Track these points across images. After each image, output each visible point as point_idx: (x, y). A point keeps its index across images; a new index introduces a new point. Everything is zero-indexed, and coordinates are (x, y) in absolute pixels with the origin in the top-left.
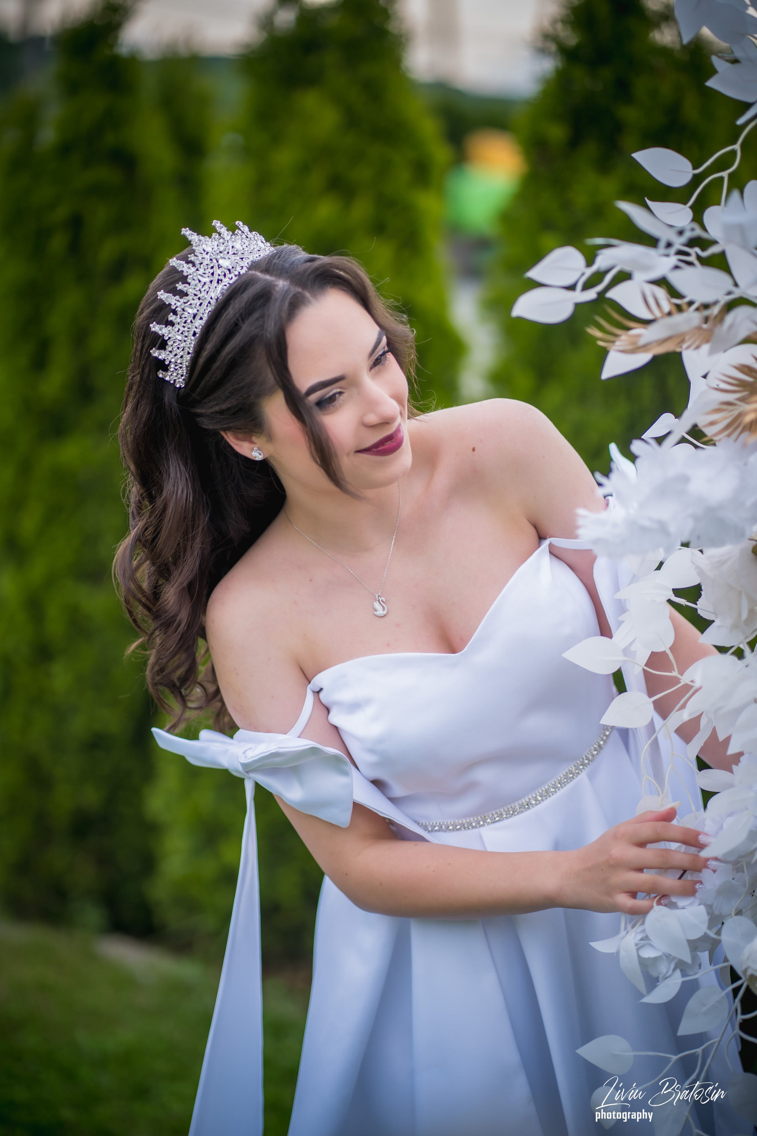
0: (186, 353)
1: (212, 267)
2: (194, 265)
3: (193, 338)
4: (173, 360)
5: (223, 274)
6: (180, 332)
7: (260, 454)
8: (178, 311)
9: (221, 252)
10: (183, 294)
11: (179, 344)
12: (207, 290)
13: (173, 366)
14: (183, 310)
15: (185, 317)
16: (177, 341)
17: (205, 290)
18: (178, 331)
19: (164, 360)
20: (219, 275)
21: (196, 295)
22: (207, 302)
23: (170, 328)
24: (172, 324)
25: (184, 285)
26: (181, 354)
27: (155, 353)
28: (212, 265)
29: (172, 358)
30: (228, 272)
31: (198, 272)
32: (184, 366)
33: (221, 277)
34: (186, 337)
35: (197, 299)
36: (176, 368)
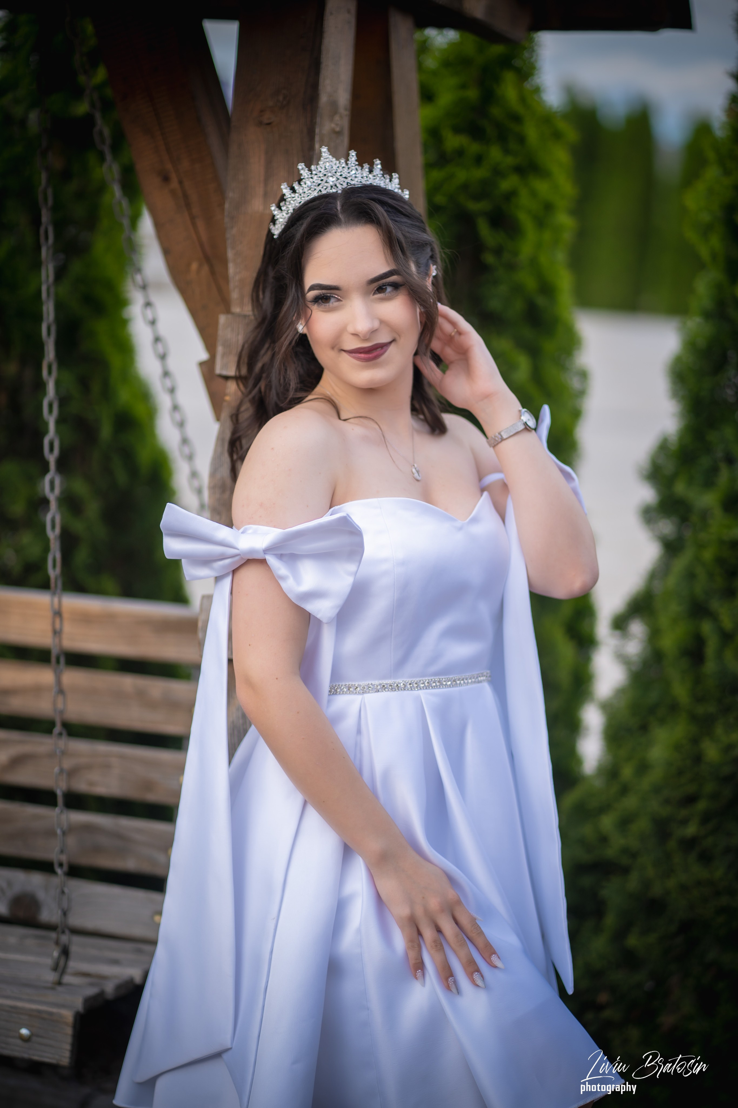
1: (322, 180)
2: (312, 173)
5: (326, 187)
6: (283, 217)
8: (287, 201)
10: (293, 190)
12: (309, 194)
14: (290, 200)
15: (289, 208)
16: (281, 222)
17: (307, 194)
20: (322, 187)
22: (301, 201)
24: (281, 210)
25: (298, 185)
28: (322, 178)
30: (330, 188)
33: (323, 189)
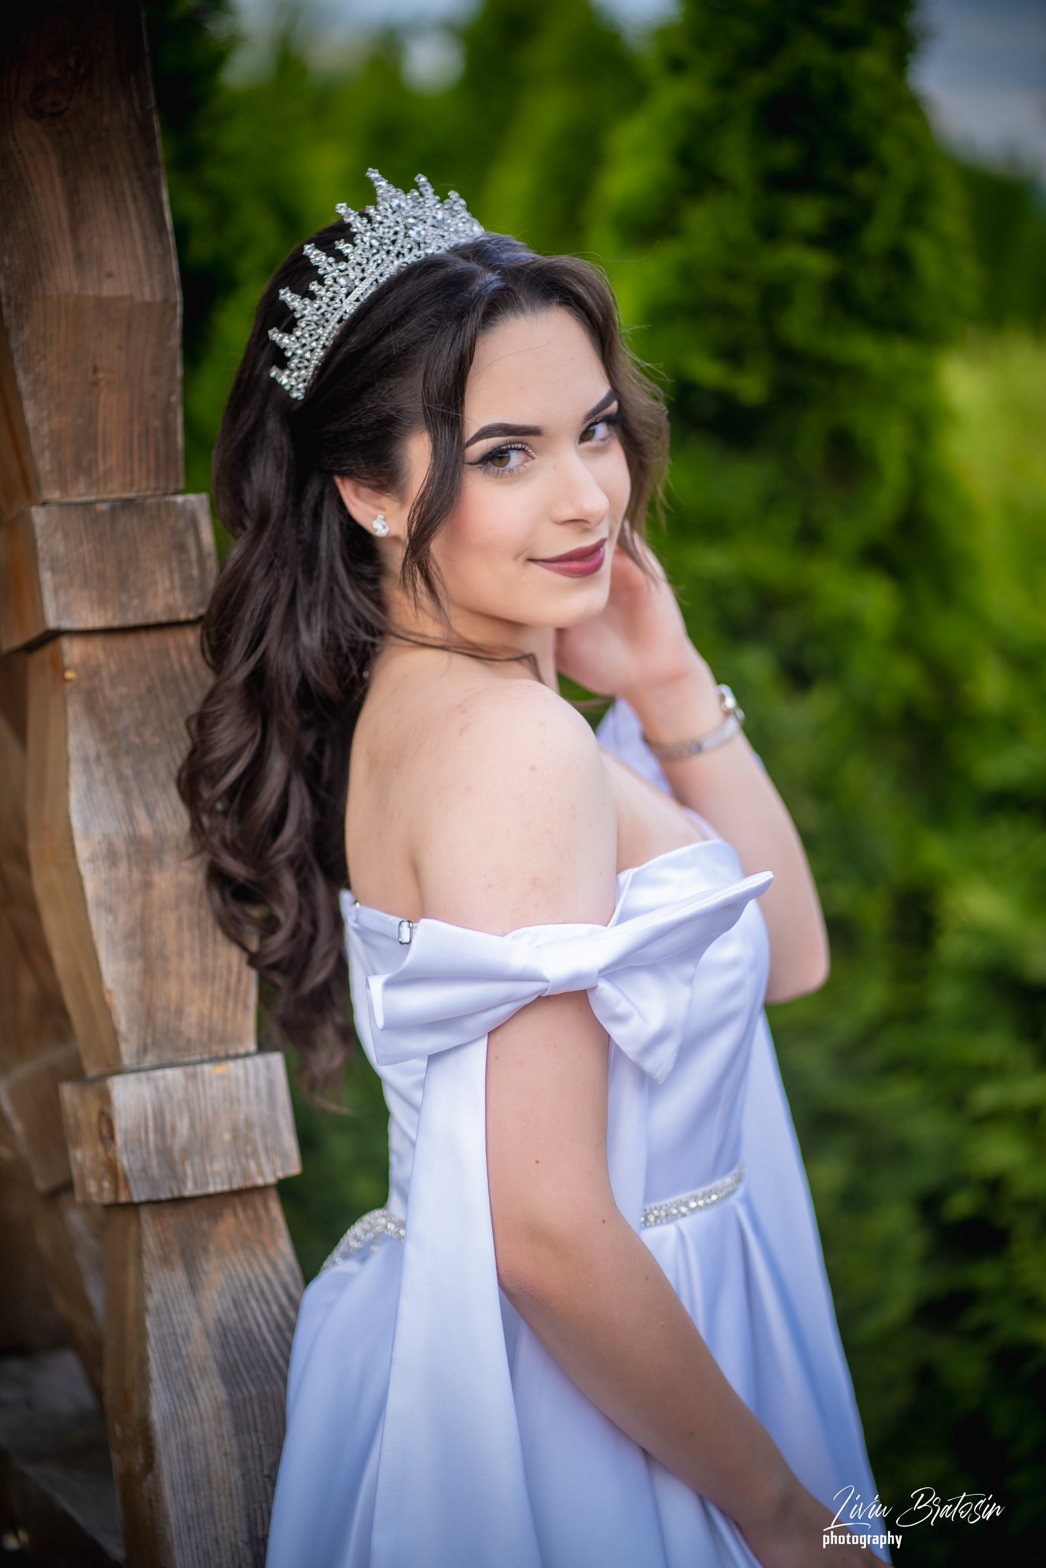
0: (320, 346)
1: (396, 233)
2: (370, 221)
3: (337, 326)
4: (299, 352)
5: (409, 246)
6: (322, 311)
7: (384, 527)
8: (326, 280)
9: (415, 218)
10: (341, 257)
11: (313, 330)
12: (379, 261)
13: (296, 361)
14: (335, 281)
15: (334, 292)
16: (313, 324)
17: (374, 261)
18: (318, 309)
19: (285, 349)
20: (402, 247)
21: (359, 264)
22: (374, 279)
23: (307, 301)
24: (312, 296)
25: (347, 245)
26: (314, 344)
27: (275, 335)
28: (397, 229)
29: (297, 349)
30: (417, 247)
31: (374, 234)
32: (312, 366)
33: (405, 251)
34: (327, 321)
35: (360, 271)
36: (300, 365)
